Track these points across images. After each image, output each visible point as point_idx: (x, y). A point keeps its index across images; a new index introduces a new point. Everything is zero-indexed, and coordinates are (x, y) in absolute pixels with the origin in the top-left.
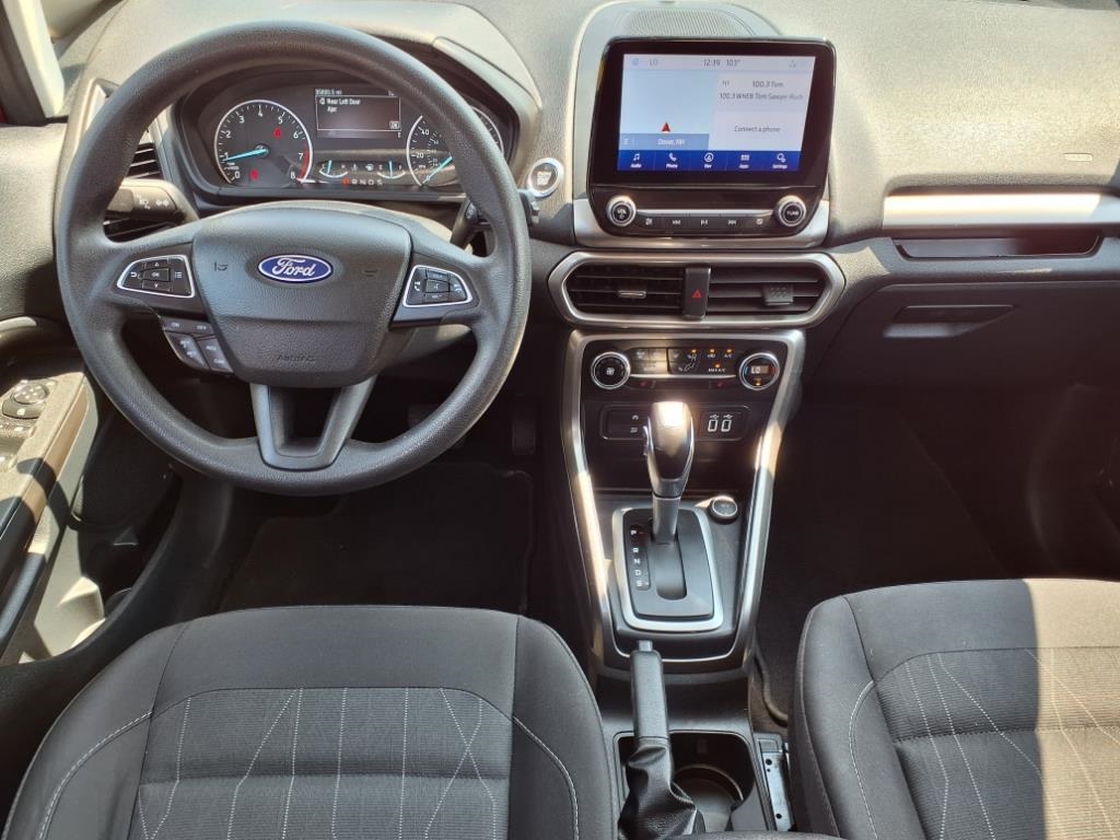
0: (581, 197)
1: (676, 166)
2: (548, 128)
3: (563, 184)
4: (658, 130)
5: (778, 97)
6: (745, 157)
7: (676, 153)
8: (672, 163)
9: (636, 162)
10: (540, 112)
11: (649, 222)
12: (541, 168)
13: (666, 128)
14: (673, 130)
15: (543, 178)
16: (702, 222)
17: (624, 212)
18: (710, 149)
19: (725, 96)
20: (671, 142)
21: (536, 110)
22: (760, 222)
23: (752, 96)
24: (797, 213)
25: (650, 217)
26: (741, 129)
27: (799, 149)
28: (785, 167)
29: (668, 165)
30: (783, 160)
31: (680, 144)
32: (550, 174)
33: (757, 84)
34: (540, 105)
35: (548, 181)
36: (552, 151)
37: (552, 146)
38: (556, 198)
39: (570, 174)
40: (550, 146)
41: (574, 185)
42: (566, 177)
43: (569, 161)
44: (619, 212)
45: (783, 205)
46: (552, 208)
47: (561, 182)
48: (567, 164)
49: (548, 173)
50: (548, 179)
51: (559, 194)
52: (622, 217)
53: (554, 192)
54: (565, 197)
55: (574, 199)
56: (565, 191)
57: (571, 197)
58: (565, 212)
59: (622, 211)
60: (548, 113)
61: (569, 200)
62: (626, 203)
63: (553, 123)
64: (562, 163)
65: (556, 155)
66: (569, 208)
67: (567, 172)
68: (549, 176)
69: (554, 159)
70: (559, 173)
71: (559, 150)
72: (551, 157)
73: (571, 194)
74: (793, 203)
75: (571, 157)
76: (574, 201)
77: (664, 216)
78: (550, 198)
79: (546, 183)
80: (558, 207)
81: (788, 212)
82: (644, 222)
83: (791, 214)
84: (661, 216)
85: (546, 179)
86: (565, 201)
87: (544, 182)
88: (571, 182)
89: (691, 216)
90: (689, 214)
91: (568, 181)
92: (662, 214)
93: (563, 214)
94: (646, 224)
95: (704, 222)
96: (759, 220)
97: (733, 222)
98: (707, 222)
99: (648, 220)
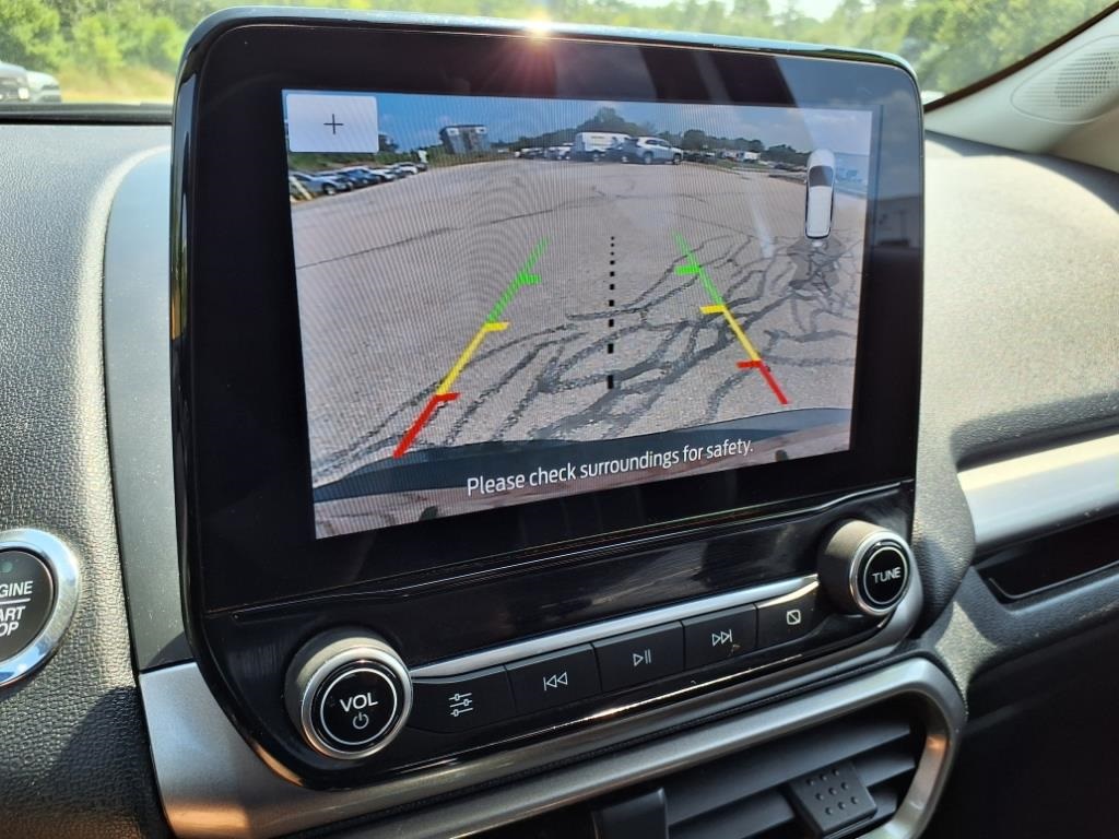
0: (170, 659)
2: (9, 422)
3: (87, 615)
11: (461, 703)
17: (368, 700)
22: (795, 618)
24: (894, 573)
25: (461, 688)
32: (24, 588)
35: (19, 617)
36: (28, 499)
37: (25, 483)
38: (62, 681)
39: (109, 577)
40: (21, 482)
41: (135, 621)
42: (96, 589)
43: (102, 526)
44: (347, 709)
45: (856, 557)
46: (48, 726)
47: (77, 615)
48: (91, 538)
49: (16, 585)
50: (21, 609)
51: (73, 663)
52: (361, 722)
53: (50, 660)
54: (98, 671)
55: (142, 667)
56: (96, 645)
57: (129, 662)
58: (108, 729)
59: (358, 700)
60: (8, 376)
61: (120, 676)
62: (362, 661)
63: (27, 404)
64: (71, 537)
65: (43, 513)
66: (124, 712)
67: (96, 569)
68: (23, 596)
69: (37, 526)
70: (62, 578)
71: (56, 495)
72: (26, 524)
73: (127, 652)
74: (879, 544)
75: (109, 506)
76: (143, 678)
77: (510, 668)
78: (35, 684)
79: (11, 629)
80: (73, 714)
81: (876, 575)
82: (446, 707)
83: (884, 577)
84: (501, 670)
85: (11, 612)
86: (105, 682)
87: (6, 625)
88: (121, 605)
89: (597, 645)
90: (590, 642)
91: (103, 604)
92: (504, 664)
93: (96, 739)
94: (456, 713)
95: (642, 658)
96: (789, 613)
97: (724, 637)
98: (648, 656)
99: (457, 697)
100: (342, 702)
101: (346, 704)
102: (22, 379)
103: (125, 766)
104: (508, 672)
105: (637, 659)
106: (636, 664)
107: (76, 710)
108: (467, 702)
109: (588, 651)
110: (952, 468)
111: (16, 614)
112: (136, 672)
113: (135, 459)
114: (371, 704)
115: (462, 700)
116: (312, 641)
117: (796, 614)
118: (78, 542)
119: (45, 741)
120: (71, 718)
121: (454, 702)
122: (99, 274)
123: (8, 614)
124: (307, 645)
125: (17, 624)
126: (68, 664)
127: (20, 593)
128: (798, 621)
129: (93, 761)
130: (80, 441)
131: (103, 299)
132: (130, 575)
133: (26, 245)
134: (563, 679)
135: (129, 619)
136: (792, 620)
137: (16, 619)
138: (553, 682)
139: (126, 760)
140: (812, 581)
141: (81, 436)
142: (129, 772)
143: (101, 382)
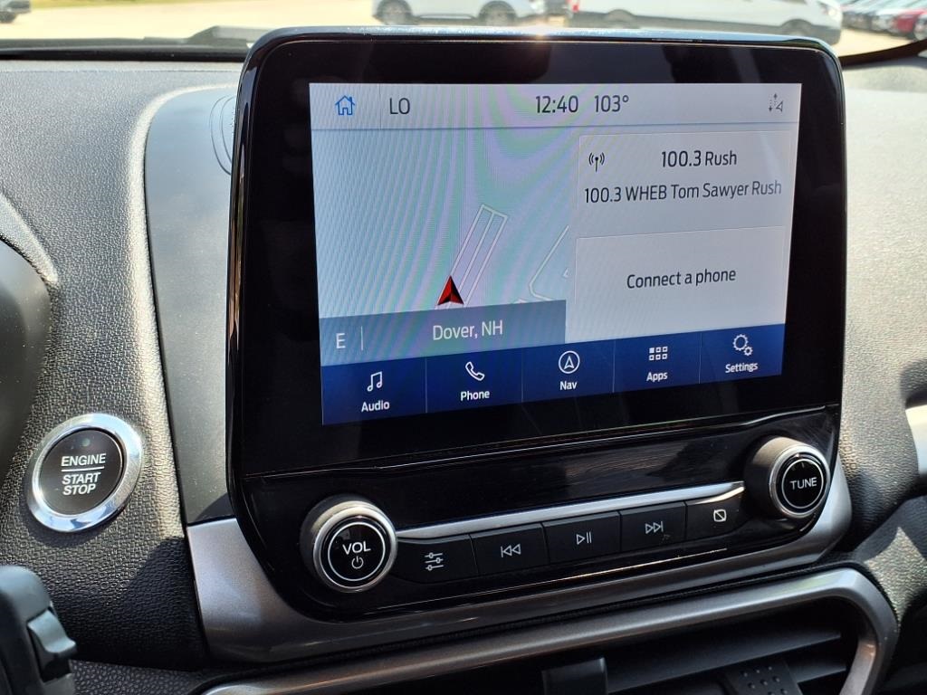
0: (212, 514)
1: (486, 395)
2: (82, 331)
3: (147, 481)
4: (427, 299)
5: (724, 191)
6: (657, 354)
7: (481, 359)
8: (475, 386)
9: (372, 398)
10: (55, 295)
11: (434, 561)
12: (69, 445)
13: (451, 293)
14: (472, 297)
15: (80, 474)
16: (579, 539)
17: (363, 547)
18: (569, 339)
19: (595, 195)
20: (466, 331)
21: (40, 289)
22: (720, 516)
23: (663, 191)
24: (812, 482)
25: (435, 548)
26: (643, 282)
27: (783, 320)
28: (752, 367)
29: (465, 395)
30: (748, 350)
31: (493, 335)
32: (100, 459)
33: (673, 159)
34: (52, 277)
35: (96, 480)
36: (100, 391)
37: (97, 379)
38: (129, 529)
39: (164, 452)
40: (94, 379)
41: (184, 486)
42: (155, 461)
43: (158, 413)
44: (348, 553)
45: (775, 465)
46: (119, 561)
47: (141, 480)
48: (150, 422)
49: (93, 457)
50: (97, 474)
51: (138, 515)
52: (357, 564)
53: (120, 512)
54: (157, 522)
55: (189, 522)
56: (155, 503)
57: (178, 518)
58: (165, 565)
59: (356, 546)
60: (77, 295)
61: (172, 528)
62: (360, 517)
63: (95, 317)
64: (135, 421)
65: (113, 402)
66: (176, 553)
67: (154, 446)
68: (99, 465)
69: (108, 412)
70: (129, 452)
71: (122, 389)
72: (99, 410)
73: (178, 510)
74: (797, 456)
75: (163, 399)
76: (189, 529)
77: (474, 536)
78: (109, 530)
79: (90, 489)
80: (138, 553)
81: (793, 482)
82: (423, 562)
83: (801, 485)
84: (467, 537)
85: (89, 476)
86: (162, 530)
87: (86, 486)
88: (173, 474)
89: (546, 525)
90: (541, 522)
91: (160, 472)
92: (469, 533)
93: (155, 572)
94: (430, 568)
95: (584, 538)
96: (716, 512)
97: (657, 527)
98: (589, 538)
99: (431, 555)
100: (344, 546)
101: (347, 549)
102: (89, 298)
103: (176, 594)
104: (473, 540)
105: (580, 539)
106: (578, 543)
107: (141, 552)
108: (438, 560)
109: (537, 529)
110: (901, 403)
111: (94, 478)
112: (185, 524)
113: (181, 363)
114: (365, 550)
115: (435, 558)
116: (321, 503)
117: (722, 513)
118: (140, 425)
119: (116, 572)
120: (136, 556)
121: (429, 559)
122: (143, 212)
123: (87, 479)
124: (317, 505)
125: (94, 485)
126: (135, 516)
127: (96, 462)
128: (724, 519)
129: (153, 589)
130: (139, 348)
131: (148, 233)
132: (180, 452)
133: (79, 186)
134: (517, 550)
135: (179, 485)
136: (718, 517)
137: (93, 482)
138: (508, 551)
139: (177, 589)
140: (738, 486)
141: (139, 344)
142: (179, 598)
143: (152, 302)
